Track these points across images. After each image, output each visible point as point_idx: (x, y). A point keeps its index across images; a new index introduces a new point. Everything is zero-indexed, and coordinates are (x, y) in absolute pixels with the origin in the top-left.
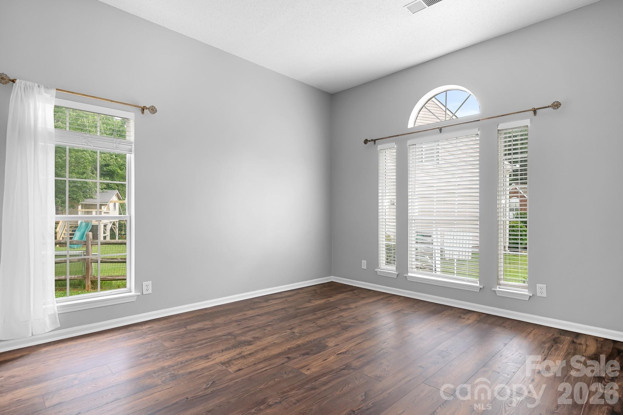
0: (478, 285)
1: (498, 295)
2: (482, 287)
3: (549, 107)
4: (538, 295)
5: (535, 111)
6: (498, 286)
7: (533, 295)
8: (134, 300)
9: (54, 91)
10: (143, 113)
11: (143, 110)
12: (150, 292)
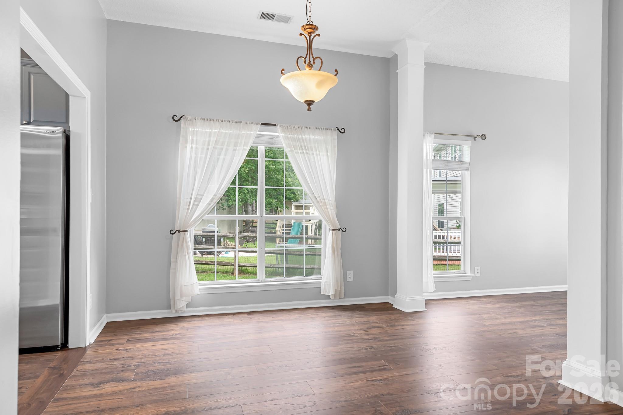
8: (470, 279)
9: (433, 135)
10: (475, 140)
11: (475, 138)
12: (479, 275)
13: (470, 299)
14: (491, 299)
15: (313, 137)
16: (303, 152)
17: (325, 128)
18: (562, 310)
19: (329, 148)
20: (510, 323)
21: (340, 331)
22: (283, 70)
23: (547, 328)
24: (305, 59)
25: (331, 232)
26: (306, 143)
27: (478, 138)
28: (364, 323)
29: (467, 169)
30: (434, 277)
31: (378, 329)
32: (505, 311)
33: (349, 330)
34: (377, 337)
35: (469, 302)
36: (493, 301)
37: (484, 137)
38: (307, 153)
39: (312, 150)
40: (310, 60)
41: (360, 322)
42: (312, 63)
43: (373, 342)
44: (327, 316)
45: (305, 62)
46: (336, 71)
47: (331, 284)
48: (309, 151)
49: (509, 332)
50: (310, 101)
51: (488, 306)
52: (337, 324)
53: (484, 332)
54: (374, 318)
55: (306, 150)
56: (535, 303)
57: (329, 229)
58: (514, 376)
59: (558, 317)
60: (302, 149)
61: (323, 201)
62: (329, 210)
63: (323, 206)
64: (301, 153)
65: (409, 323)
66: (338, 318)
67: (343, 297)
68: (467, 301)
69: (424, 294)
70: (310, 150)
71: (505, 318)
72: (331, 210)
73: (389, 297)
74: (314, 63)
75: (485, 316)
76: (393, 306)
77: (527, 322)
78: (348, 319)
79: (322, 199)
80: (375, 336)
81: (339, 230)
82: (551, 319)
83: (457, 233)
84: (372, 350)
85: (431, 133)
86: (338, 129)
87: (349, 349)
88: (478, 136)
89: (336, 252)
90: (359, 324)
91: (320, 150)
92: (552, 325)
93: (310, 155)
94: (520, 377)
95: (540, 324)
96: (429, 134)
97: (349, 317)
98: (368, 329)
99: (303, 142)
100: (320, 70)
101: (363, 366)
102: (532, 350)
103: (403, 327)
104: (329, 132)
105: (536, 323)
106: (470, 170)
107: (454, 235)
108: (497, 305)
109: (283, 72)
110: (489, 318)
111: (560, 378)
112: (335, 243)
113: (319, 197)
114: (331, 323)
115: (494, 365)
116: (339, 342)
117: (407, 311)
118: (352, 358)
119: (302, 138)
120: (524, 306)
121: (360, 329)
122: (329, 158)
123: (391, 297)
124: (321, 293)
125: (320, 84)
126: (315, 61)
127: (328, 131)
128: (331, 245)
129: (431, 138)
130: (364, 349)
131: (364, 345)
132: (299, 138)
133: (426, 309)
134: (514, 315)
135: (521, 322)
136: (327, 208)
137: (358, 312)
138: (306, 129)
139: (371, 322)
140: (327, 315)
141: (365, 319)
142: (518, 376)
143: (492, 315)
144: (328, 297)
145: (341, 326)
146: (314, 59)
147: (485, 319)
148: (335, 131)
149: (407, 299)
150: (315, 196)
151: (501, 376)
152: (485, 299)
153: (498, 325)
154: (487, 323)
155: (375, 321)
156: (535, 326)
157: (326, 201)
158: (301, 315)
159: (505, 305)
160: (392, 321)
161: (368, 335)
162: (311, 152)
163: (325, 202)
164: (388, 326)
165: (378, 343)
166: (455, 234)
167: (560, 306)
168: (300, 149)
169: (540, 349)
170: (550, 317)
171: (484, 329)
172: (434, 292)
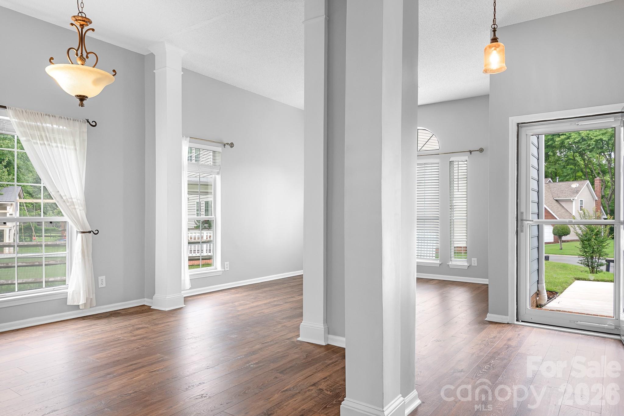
0: (439, 262)
1: (450, 267)
2: (441, 263)
3: (477, 151)
4: (472, 265)
5: (471, 152)
6: (450, 262)
7: (470, 265)
8: (221, 274)
9: (189, 138)
10: (224, 147)
11: (225, 145)
12: (228, 269)
13: (221, 292)
14: (238, 290)
15: (57, 127)
16: (44, 143)
17: (72, 118)
18: (292, 291)
19: (77, 141)
20: (257, 306)
21: (103, 338)
22: (52, 58)
23: (283, 305)
24: (77, 51)
25: (80, 235)
26: (48, 133)
27: (227, 146)
28: (126, 327)
29: (218, 173)
30: (190, 275)
31: (143, 329)
32: (251, 298)
33: (112, 336)
34: (145, 336)
35: (221, 294)
36: (240, 291)
37: (232, 145)
38: (49, 145)
39: (56, 142)
40: (82, 53)
41: (121, 326)
42: (85, 56)
43: (143, 341)
44: (80, 328)
45: (77, 55)
46: (114, 71)
47: (82, 292)
48: (51, 142)
49: (258, 312)
50: (84, 96)
51: (237, 295)
52: (96, 333)
53: (239, 315)
54: (135, 321)
55: (48, 141)
56: (272, 288)
57: (77, 232)
58: (268, 342)
59: (290, 296)
60: (43, 140)
61: (70, 200)
62: (78, 211)
63: (70, 206)
64: (41, 144)
65: (172, 319)
66: (93, 327)
67: (94, 306)
68: (219, 293)
69: (182, 292)
70: (53, 141)
71: (253, 302)
72: (80, 210)
73: (145, 299)
74: (87, 57)
75: (236, 304)
76: (151, 308)
77: (269, 303)
78: (106, 326)
79: (69, 198)
80: (142, 336)
81: (90, 232)
82: (286, 298)
83: (197, 233)
84: (145, 348)
85: (186, 137)
86: (88, 122)
87: (119, 351)
88: (228, 144)
89: (86, 257)
90: (120, 329)
91: (66, 143)
92: (287, 302)
93: (53, 147)
94: (272, 342)
95: (278, 303)
96: (184, 137)
97: (107, 324)
98: (131, 332)
99: (44, 131)
100: (94, 67)
101: (140, 362)
102: (277, 322)
103: (168, 324)
104: (77, 124)
105: (275, 303)
106: (220, 174)
107: (194, 236)
108: (245, 294)
109: (52, 60)
110: (241, 305)
111: (298, 336)
112: (85, 247)
113: (66, 196)
114: (88, 333)
115: (252, 338)
116: (106, 348)
117: (167, 309)
118: (126, 358)
119: (43, 127)
120: (265, 292)
121: (124, 333)
122: (77, 152)
123: (147, 299)
124: (67, 304)
125: (96, 82)
126: (89, 56)
127: (77, 122)
128: (80, 250)
129: (186, 141)
130: (135, 349)
131: (133, 345)
132: (38, 126)
133: (184, 306)
134: (259, 299)
135: (265, 304)
136: (75, 209)
137: (114, 318)
138: (47, 117)
139: (133, 325)
140: (79, 326)
141: (127, 323)
142: (271, 341)
143: (242, 302)
144: (77, 307)
145: (101, 333)
146: (88, 53)
147: (238, 306)
148: (85, 123)
149: (167, 298)
150: (60, 195)
151: (259, 345)
152: (234, 290)
153: (249, 308)
154: (240, 309)
155: (137, 323)
156: (276, 305)
157: (74, 200)
158: (45, 332)
159: (251, 292)
160: (155, 321)
161: (135, 336)
162: (54, 145)
163: (73, 202)
164: (152, 326)
165: (148, 341)
166: (194, 234)
167: (289, 288)
168: (40, 140)
169: (282, 321)
170: (285, 297)
171: (238, 314)
172: (190, 289)
